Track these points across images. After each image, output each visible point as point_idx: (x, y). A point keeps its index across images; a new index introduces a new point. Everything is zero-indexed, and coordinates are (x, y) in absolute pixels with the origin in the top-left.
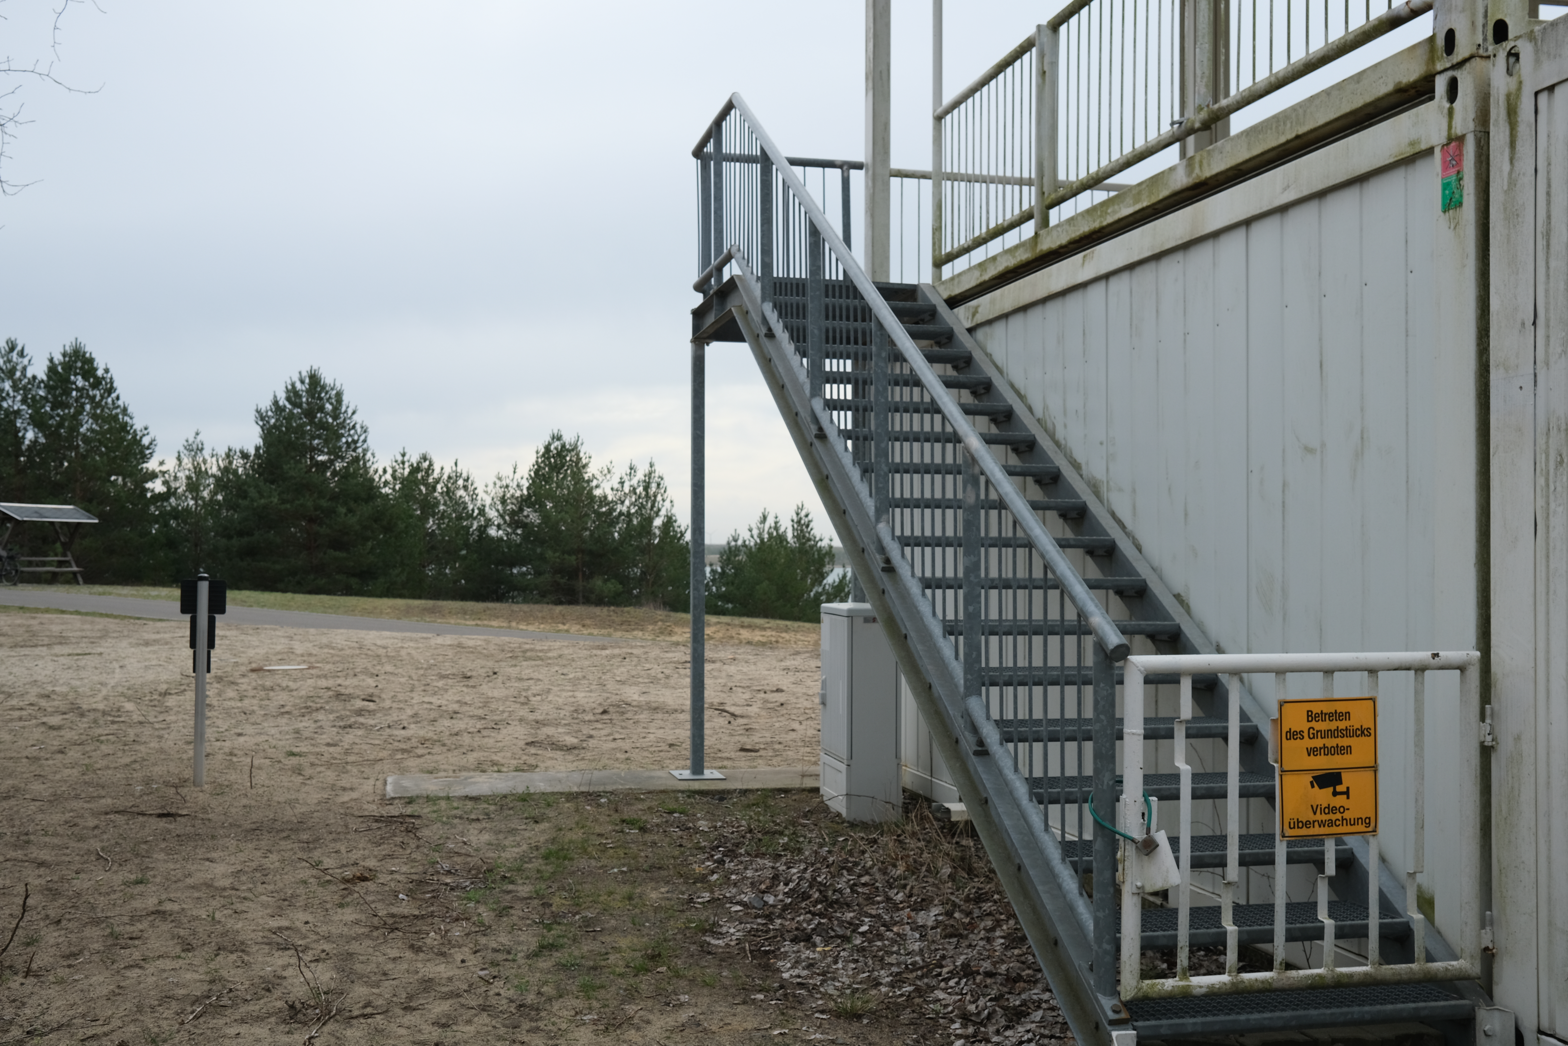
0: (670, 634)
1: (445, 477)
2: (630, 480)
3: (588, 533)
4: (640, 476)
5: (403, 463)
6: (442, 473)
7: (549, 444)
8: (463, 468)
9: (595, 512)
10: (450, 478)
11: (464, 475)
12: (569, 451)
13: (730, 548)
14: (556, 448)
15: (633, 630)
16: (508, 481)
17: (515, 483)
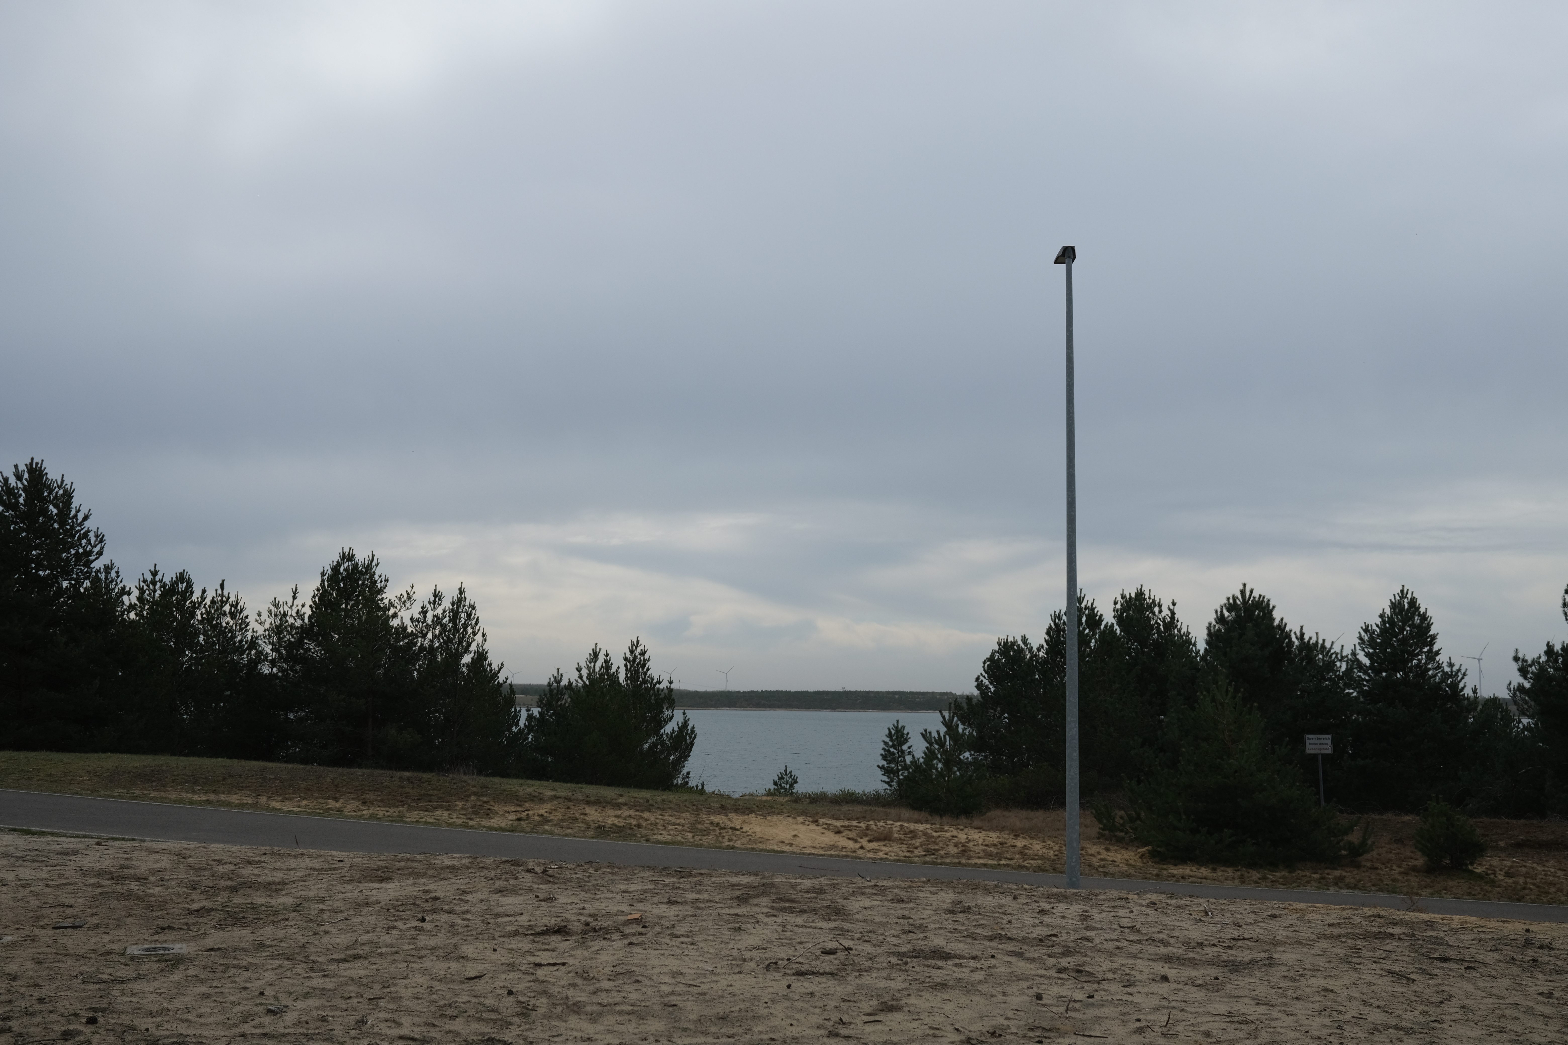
0: (488, 814)
1: (208, 601)
2: (434, 609)
3: (382, 671)
4: (446, 604)
5: (154, 583)
6: (203, 598)
7: (339, 565)
8: (231, 591)
9: (391, 646)
10: (213, 602)
11: (232, 599)
12: (361, 573)
13: (551, 691)
14: (346, 570)
15: (436, 808)
16: (286, 608)
17: (295, 610)
